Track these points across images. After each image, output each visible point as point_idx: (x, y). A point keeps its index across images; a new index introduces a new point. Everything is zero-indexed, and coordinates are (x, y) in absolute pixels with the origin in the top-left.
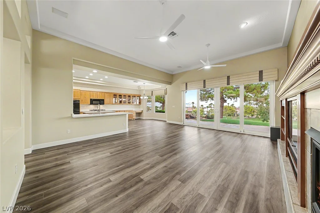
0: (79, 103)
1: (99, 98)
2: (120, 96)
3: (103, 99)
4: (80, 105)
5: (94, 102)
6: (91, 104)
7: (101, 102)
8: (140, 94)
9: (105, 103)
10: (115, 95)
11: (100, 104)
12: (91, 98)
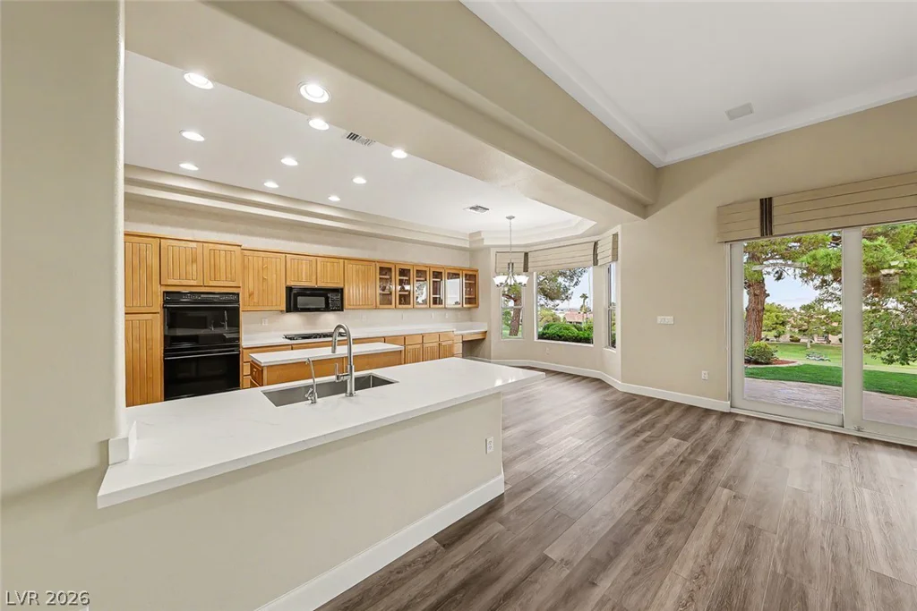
0: (238, 308)
1: (320, 285)
2: (404, 272)
3: (341, 286)
4: (244, 317)
5: (303, 301)
6: (289, 310)
7: (330, 299)
8: (475, 267)
9: (346, 302)
10: (385, 271)
11: (327, 309)
12: (291, 283)
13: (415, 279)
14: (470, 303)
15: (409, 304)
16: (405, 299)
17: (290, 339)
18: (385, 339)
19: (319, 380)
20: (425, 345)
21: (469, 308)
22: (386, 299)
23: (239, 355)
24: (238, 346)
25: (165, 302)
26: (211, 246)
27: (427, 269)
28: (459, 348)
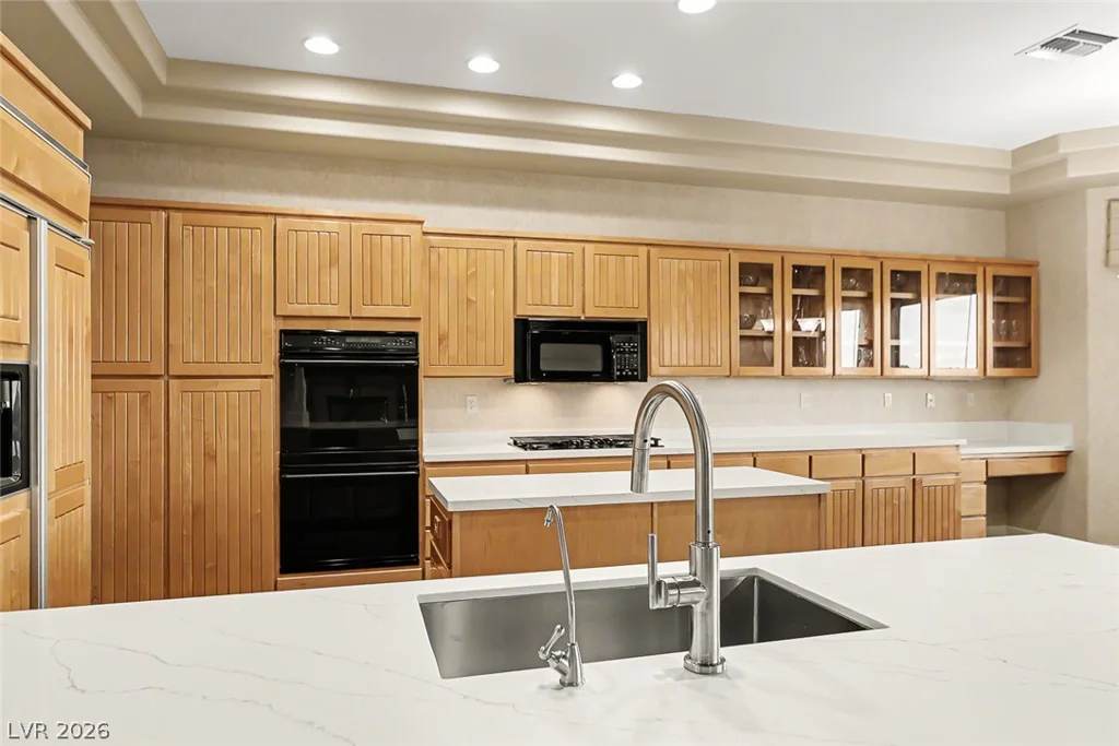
0: (414, 369)
1: (593, 312)
2: (807, 275)
3: (640, 315)
4: (427, 391)
5: (551, 355)
6: (521, 376)
8: (1028, 257)
9: (654, 360)
10: (756, 273)
11: (606, 376)
12: (526, 311)
13: (840, 293)
14: (1007, 365)
15: (822, 364)
16: (807, 351)
17: (524, 447)
18: (755, 459)
19: (584, 577)
20: (872, 484)
21: (1004, 380)
22: (756, 349)
23: (416, 477)
24: (416, 457)
25: (284, 352)
26: (366, 227)
27: (874, 265)
28: (974, 499)
